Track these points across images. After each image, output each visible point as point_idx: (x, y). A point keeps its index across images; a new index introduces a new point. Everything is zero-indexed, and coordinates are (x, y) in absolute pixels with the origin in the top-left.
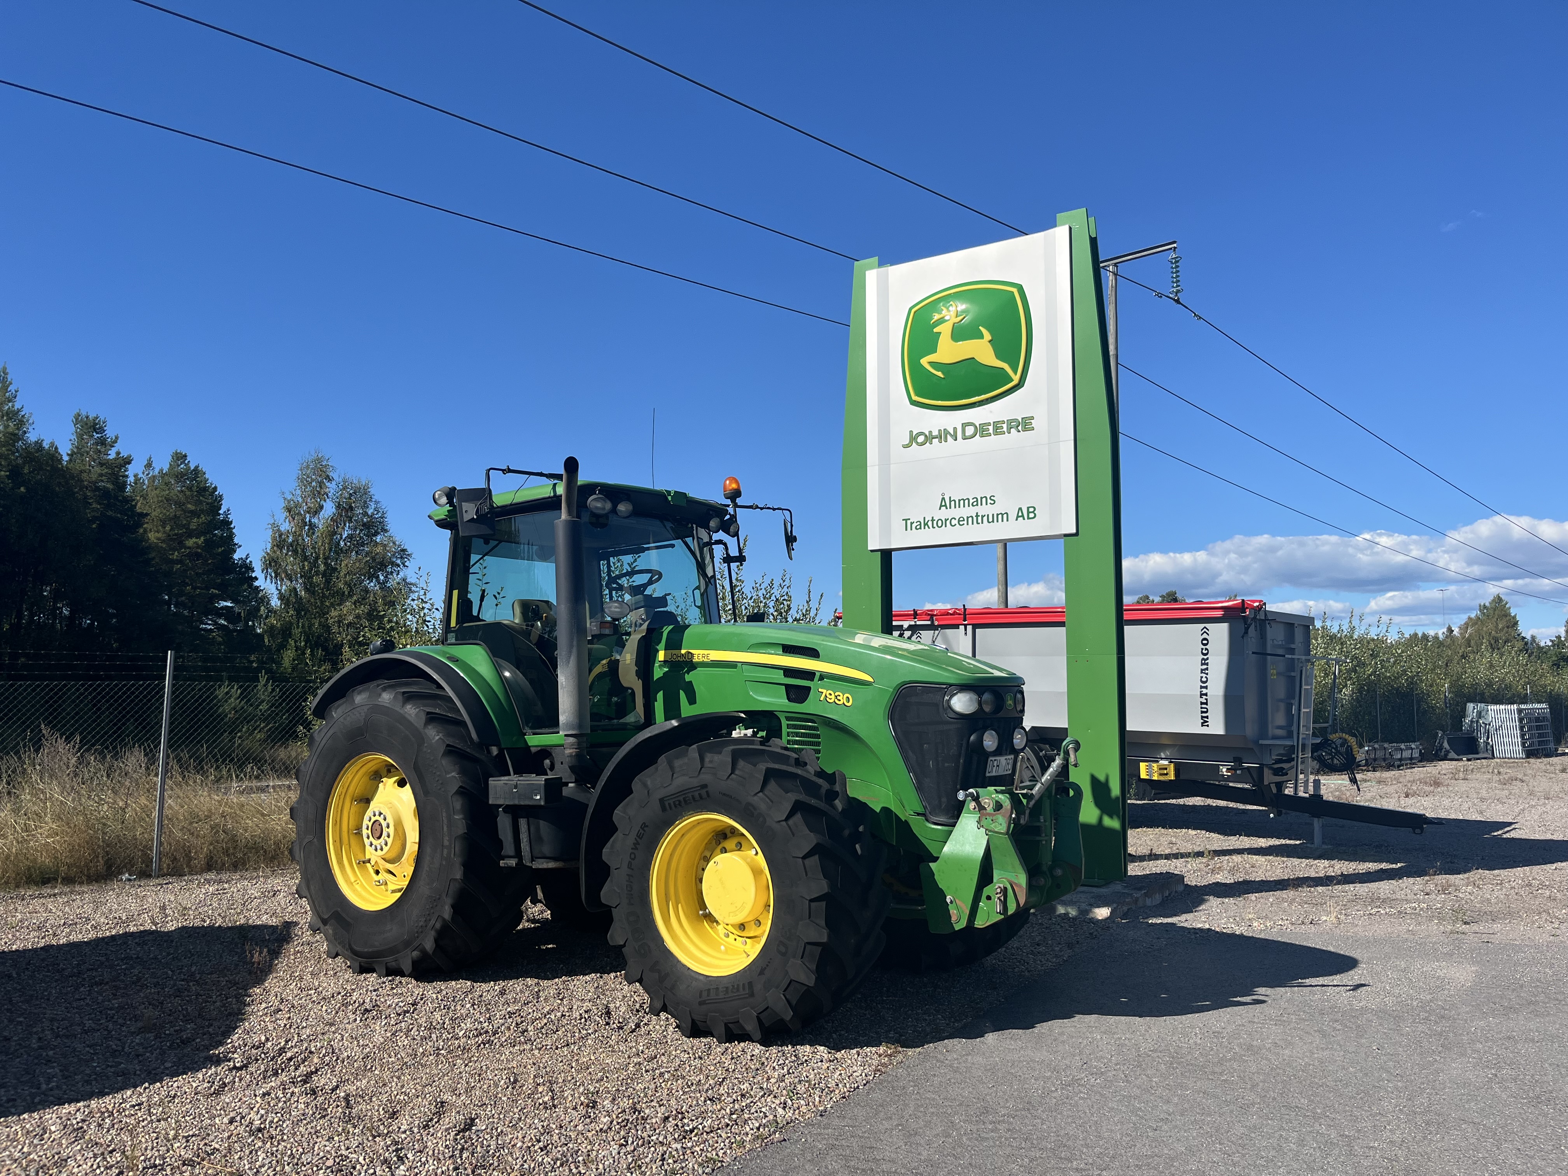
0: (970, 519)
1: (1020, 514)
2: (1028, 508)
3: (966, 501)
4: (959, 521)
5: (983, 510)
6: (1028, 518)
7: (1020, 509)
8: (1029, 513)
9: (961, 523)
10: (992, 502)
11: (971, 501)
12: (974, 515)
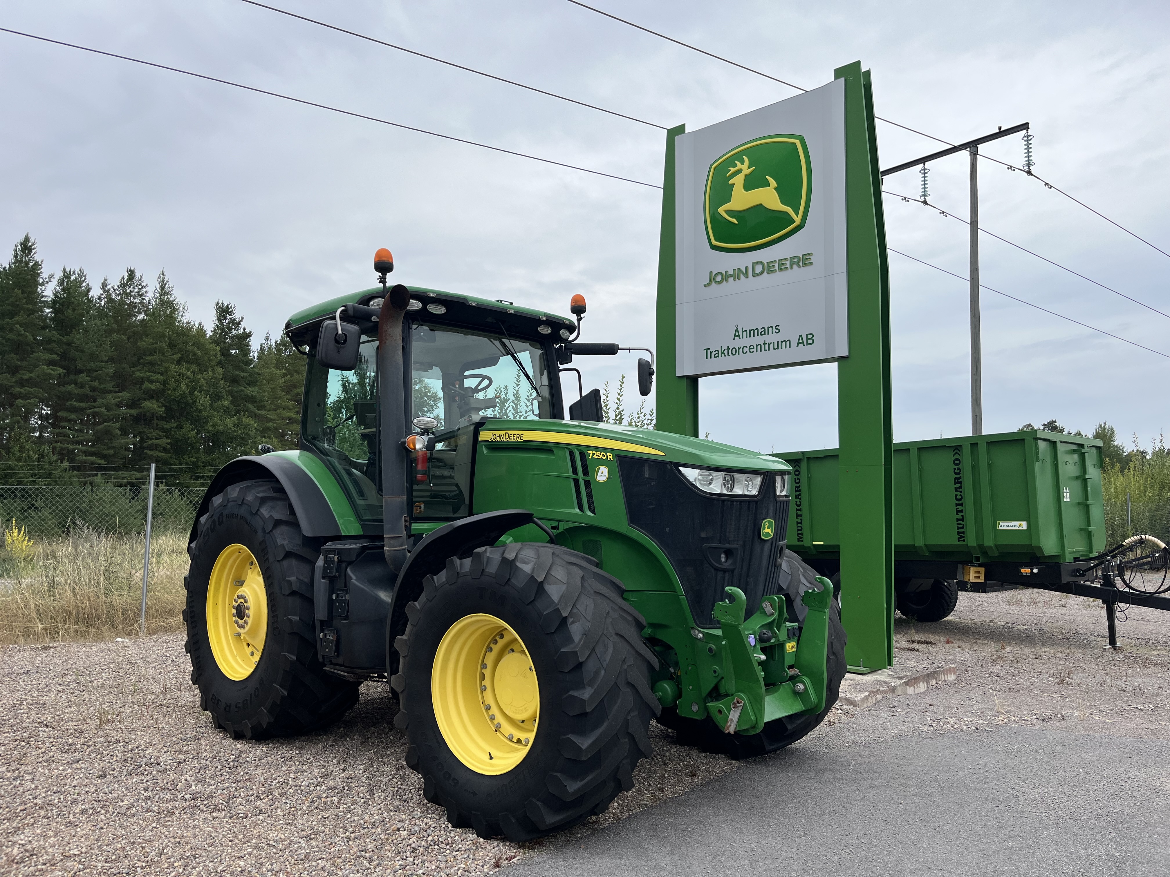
0: (759, 347)
1: (801, 341)
2: (807, 335)
3: (756, 331)
5: (769, 338)
6: (808, 344)
7: (801, 336)
8: (808, 339)
9: (751, 350)
10: (777, 331)
11: (760, 331)
12: (762, 343)
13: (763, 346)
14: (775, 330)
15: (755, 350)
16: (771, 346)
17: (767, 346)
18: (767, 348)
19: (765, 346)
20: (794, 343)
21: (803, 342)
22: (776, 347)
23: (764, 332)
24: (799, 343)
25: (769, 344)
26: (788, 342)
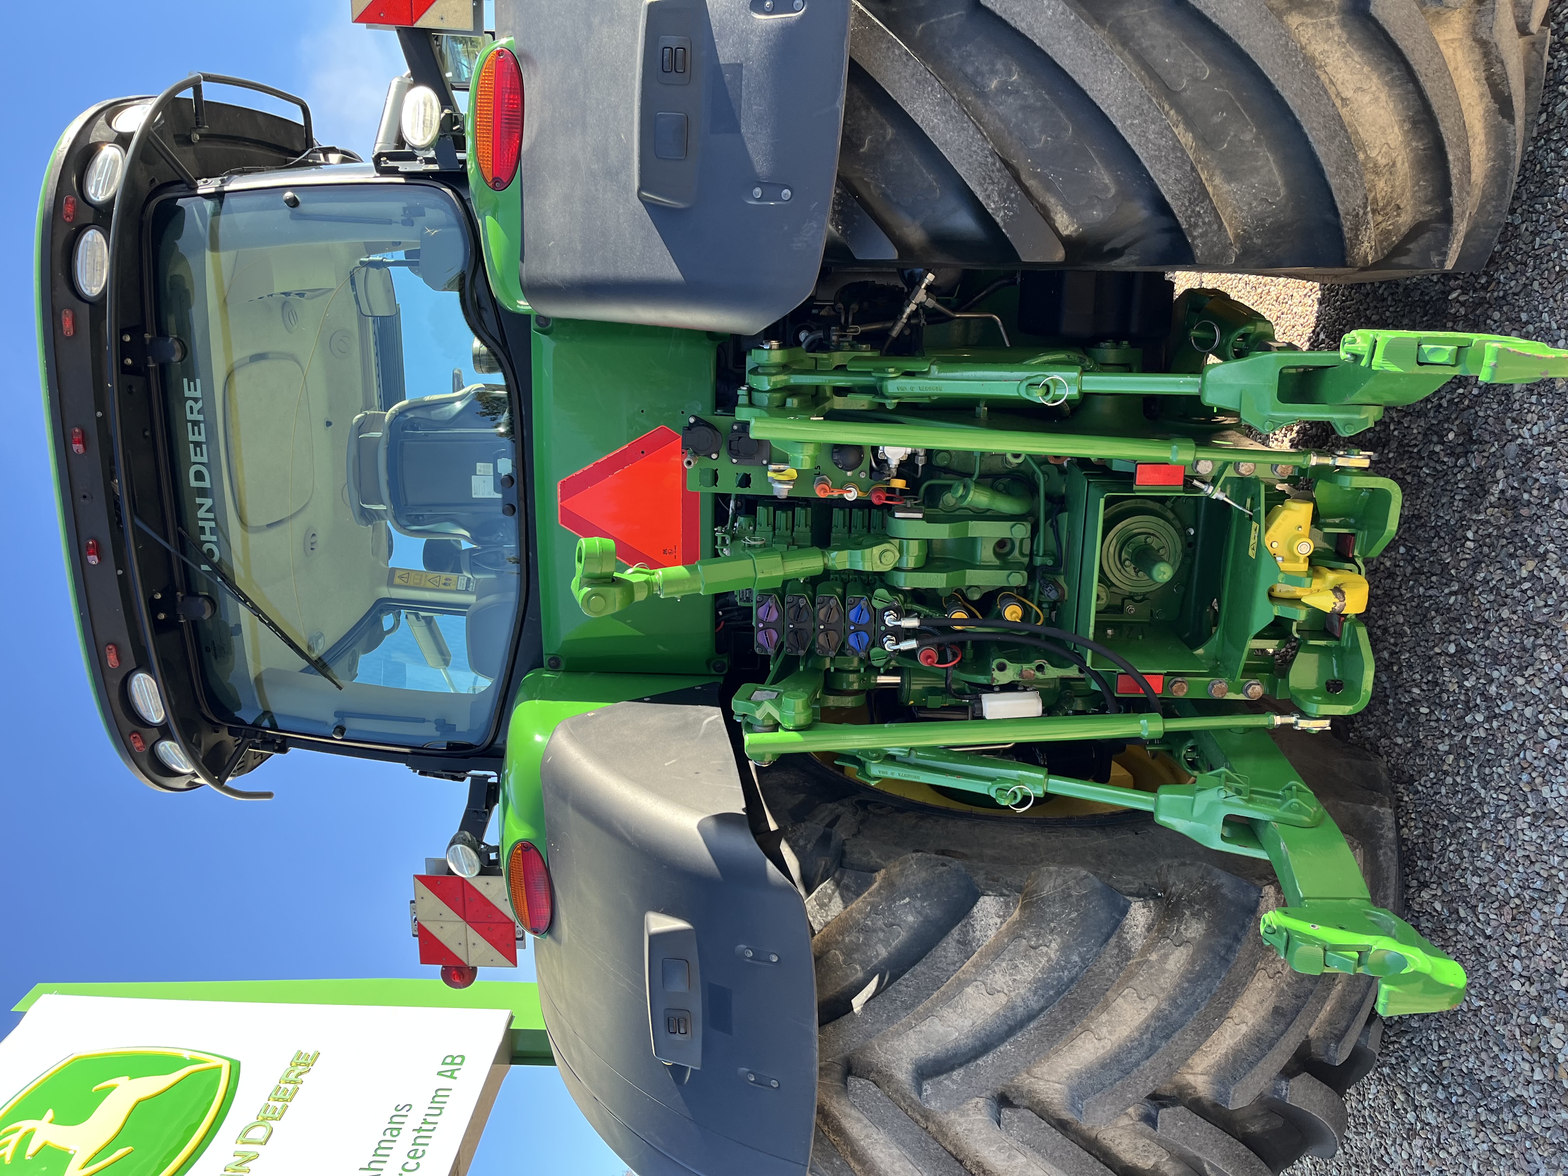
0: (419, 1141)
1: (449, 1074)
2: (444, 1063)
3: (383, 1145)
4: (414, 1158)
5: (414, 1120)
6: (461, 1064)
7: (439, 1073)
8: (452, 1063)
9: (419, 1154)
10: (408, 1108)
11: (388, 1137)
12: (416, 1134)
13: (422, 1134)
14: (403, 1112)
15: (421, 1148)
16: (429, 1119)
17: (425, 1127)
18: (431, 1127)
19: (424, 1131)
20: (445, 1082)
21: (453, 1071)
22: (437, 1112)
23: (394, 1129)
24: (451, 1077)
25: (425, 1122)
26: (439, 1093)
